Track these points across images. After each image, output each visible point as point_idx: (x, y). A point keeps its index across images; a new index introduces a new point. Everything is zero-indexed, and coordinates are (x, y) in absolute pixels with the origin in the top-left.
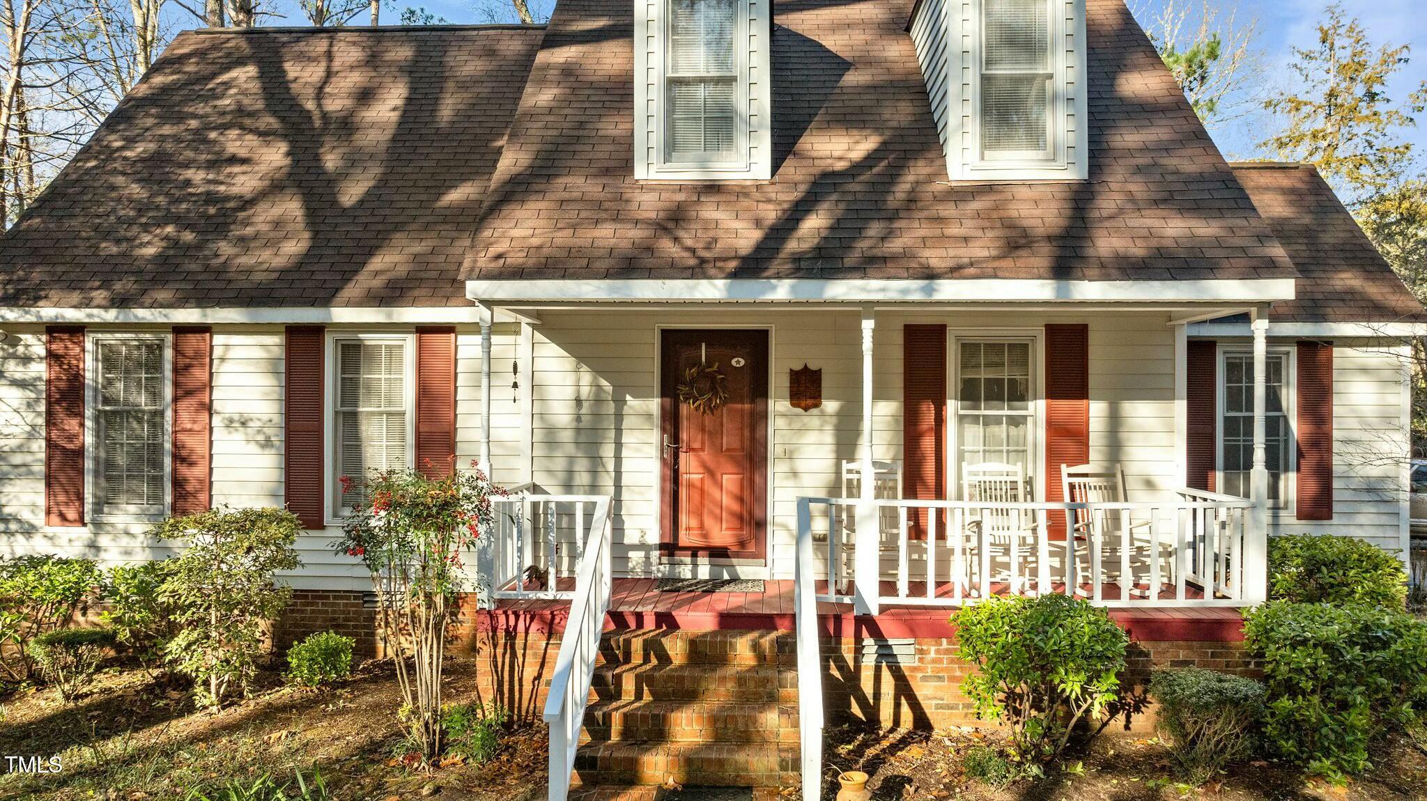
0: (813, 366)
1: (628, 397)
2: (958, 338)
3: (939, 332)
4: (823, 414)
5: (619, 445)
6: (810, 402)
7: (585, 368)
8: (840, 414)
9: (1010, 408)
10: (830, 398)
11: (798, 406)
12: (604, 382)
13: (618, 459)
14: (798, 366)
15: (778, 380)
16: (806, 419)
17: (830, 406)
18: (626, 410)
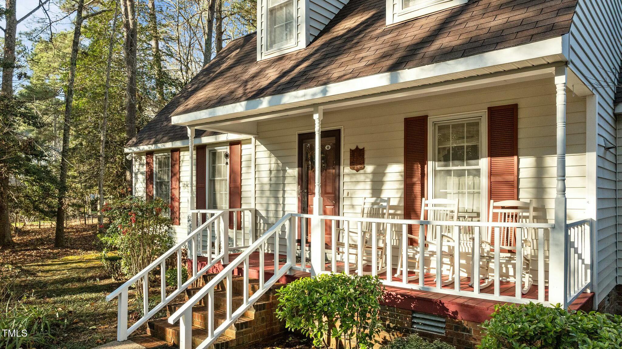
0: (361, 147)
1: (287, 168)
2: (435, 124)
3: (422, 121)
4: (365, 173)
5: (284, 191)
6: (359, 166)
7: (273, 155)
8: (374, 173)
9: (468, 165)
10: (369, 164)
11: (353, 169)
12: (279, 162)
13: (284, 198)
14: (354, 148)
15: (345, 156)
16: (358, 176)
17: (369, 168)
18: (287, 175)
